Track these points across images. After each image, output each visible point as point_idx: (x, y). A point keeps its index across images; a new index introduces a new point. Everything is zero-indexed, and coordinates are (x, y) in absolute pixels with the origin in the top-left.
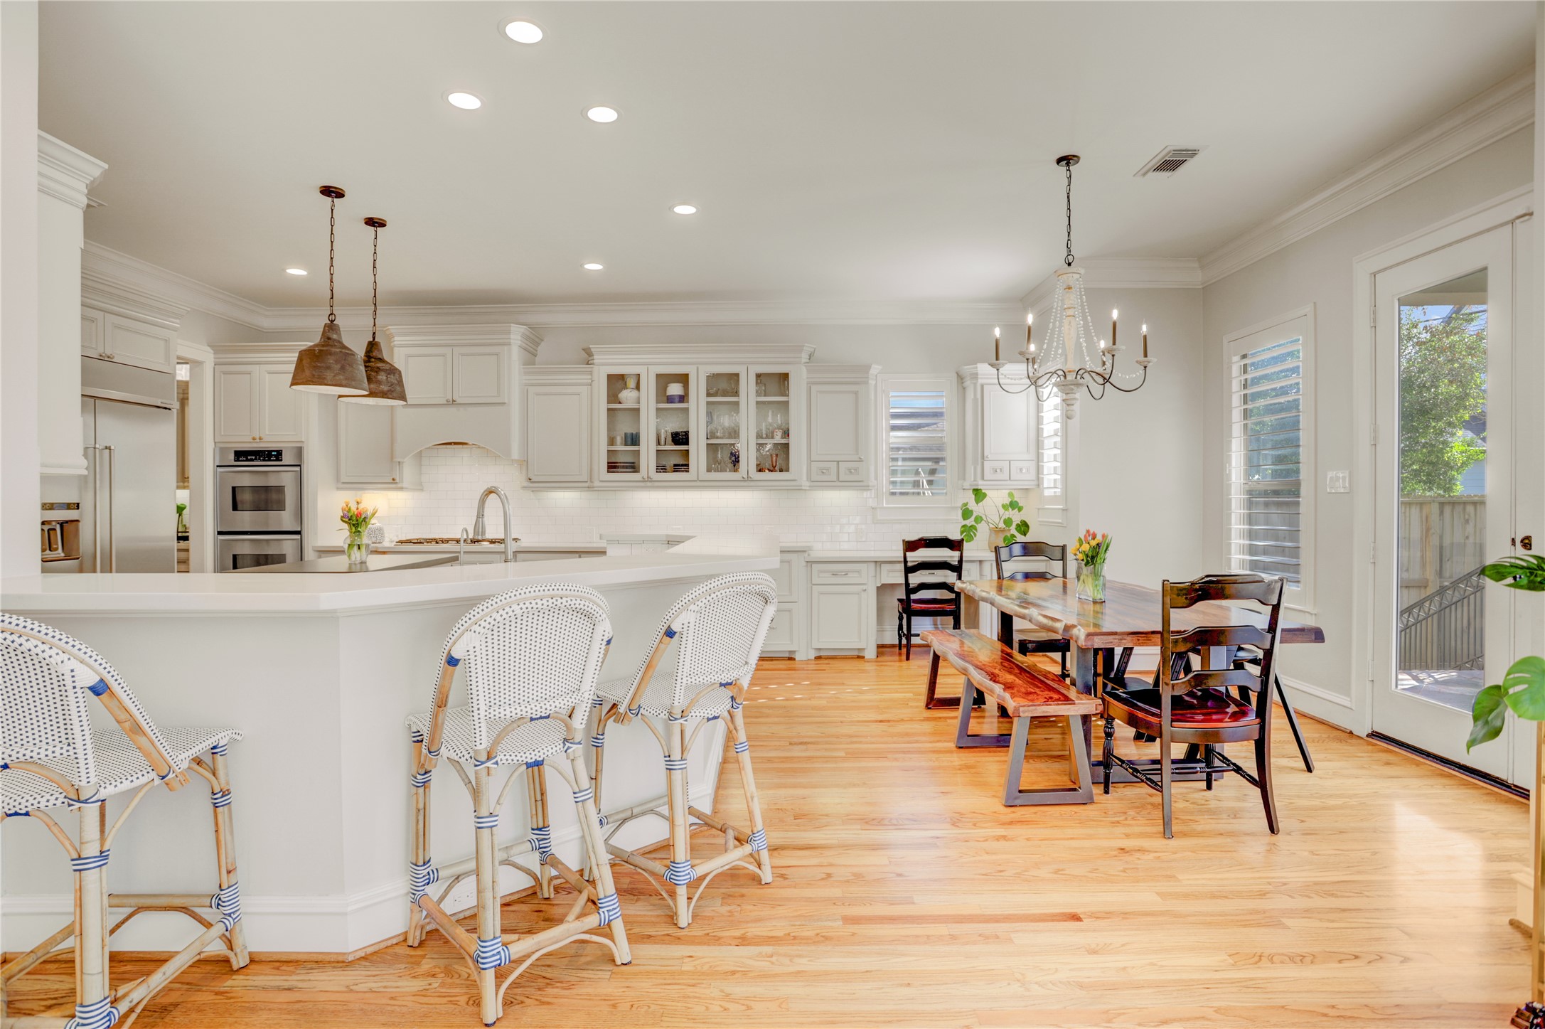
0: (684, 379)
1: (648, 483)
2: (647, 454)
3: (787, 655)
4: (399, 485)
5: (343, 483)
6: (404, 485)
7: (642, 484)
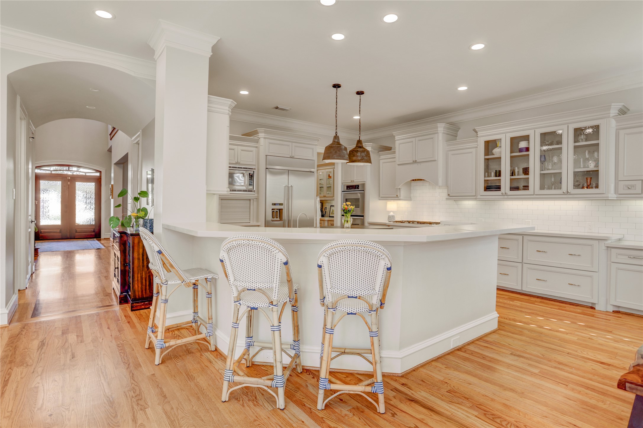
0: (526, 138)
1: (506, 197)
2: (505, 180)
3: (591, 305)
4: (399, 198)
5: (381, 197)
6: (401, 198)
7: (502, 197)
